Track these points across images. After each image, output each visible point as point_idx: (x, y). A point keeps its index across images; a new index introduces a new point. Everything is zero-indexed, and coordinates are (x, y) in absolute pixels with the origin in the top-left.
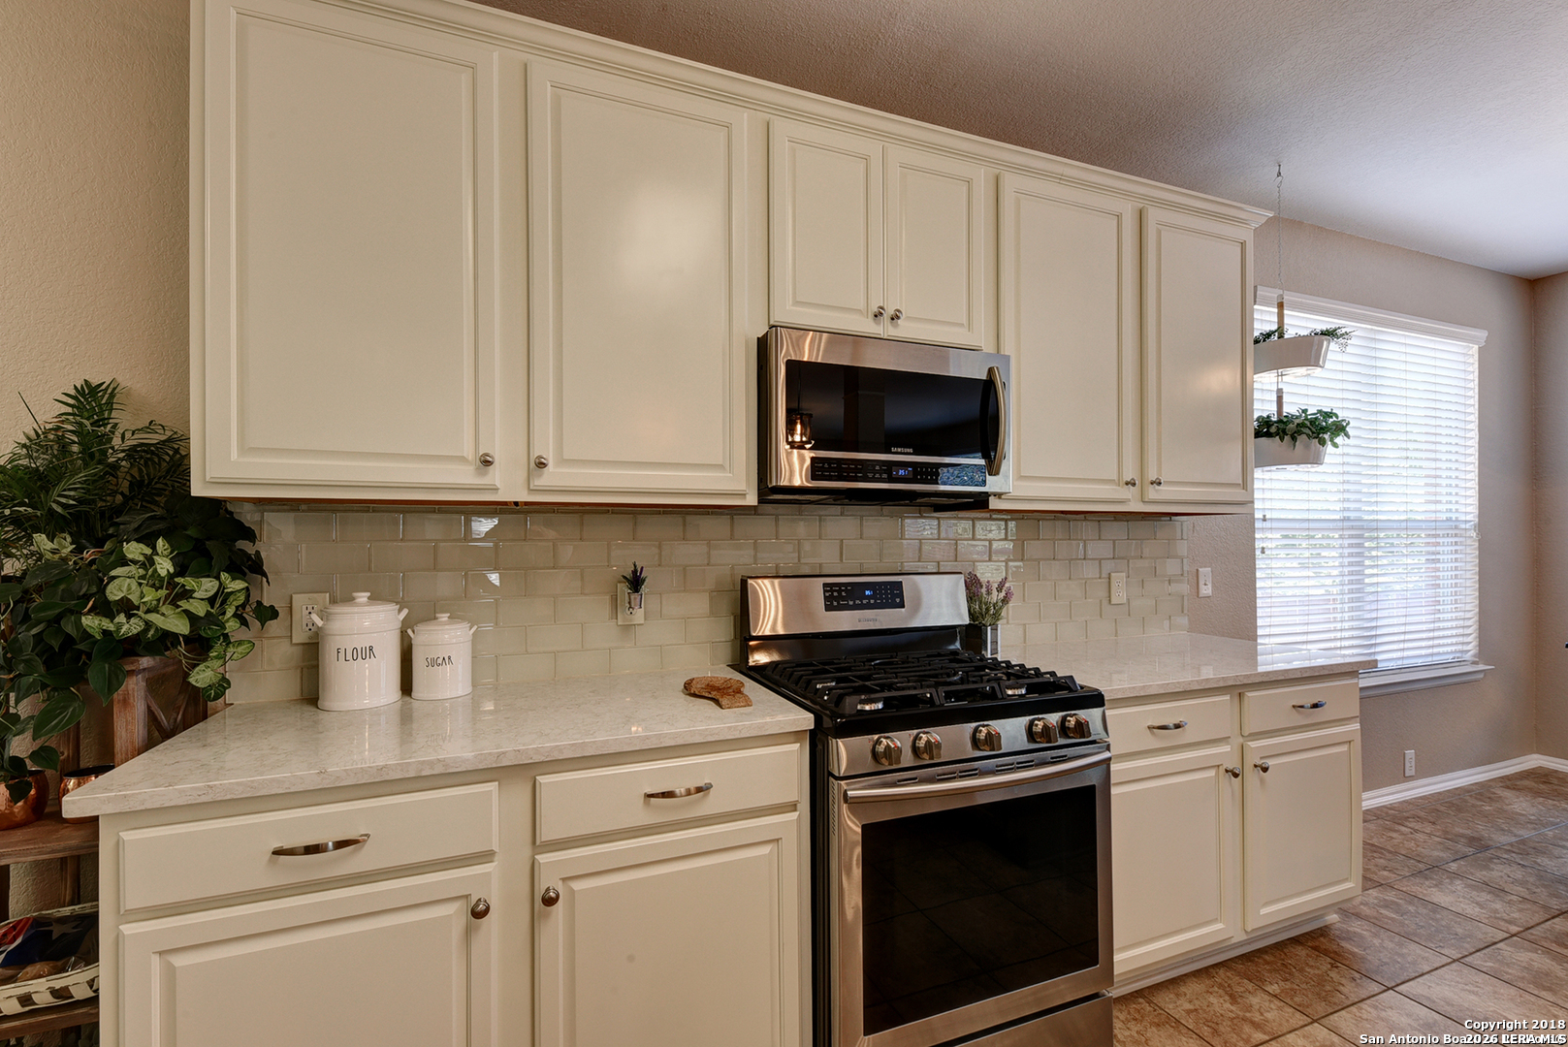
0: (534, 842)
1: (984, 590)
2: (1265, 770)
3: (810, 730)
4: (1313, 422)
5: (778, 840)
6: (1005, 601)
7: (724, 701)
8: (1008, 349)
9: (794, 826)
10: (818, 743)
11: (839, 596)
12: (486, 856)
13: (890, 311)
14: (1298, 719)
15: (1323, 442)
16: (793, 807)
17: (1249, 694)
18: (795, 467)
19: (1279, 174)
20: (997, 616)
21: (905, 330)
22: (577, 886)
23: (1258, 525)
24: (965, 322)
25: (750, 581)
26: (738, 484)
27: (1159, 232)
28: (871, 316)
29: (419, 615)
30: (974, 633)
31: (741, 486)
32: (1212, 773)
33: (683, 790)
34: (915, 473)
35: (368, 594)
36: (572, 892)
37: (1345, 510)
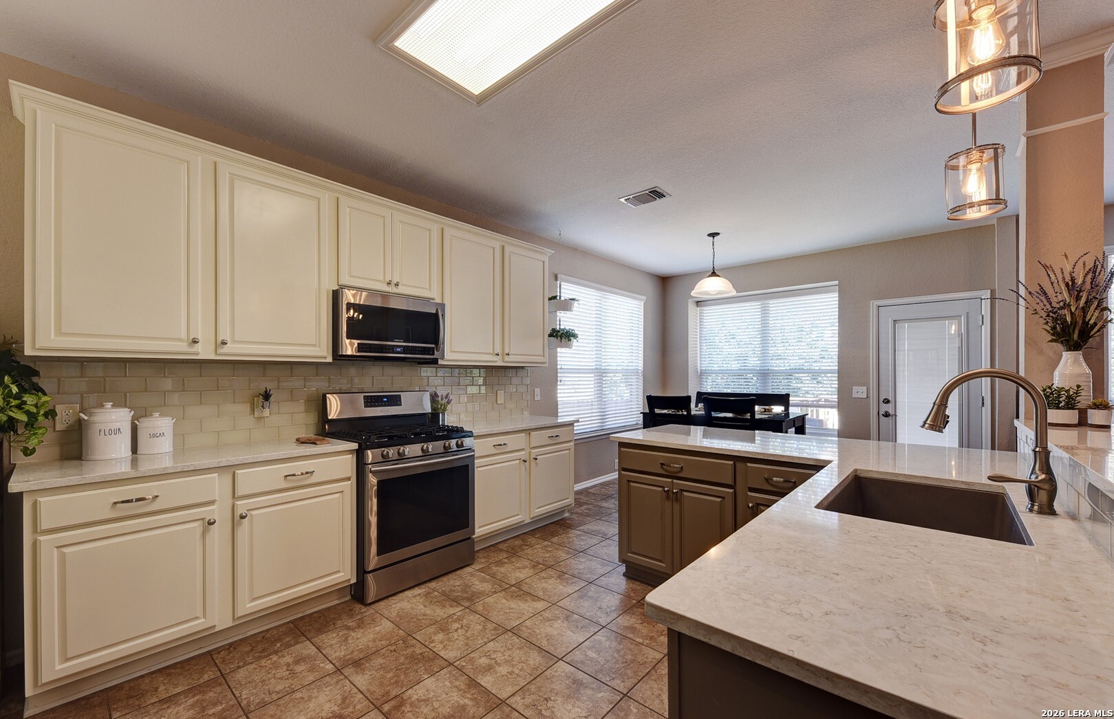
0: (234, 496)
1: (440, 399)
2: (536, 459)
3: (357, 450)
4: (567, 333)
5: (342, 492)
6: (449, 402)
7: (318, 442)
8: (447, 302)
9: (350, 487)
10: (360, 454)
11: (371, 401)
12: (212, 503)
13: (395, 281)
14: (551, 442)
15: (570, 340)
16: (349, 479)
17: (532, 433)
18: (349, 347)
19: (560, 235)
20: (445, 410)
21: (401, 290)
22: (254, 513)
23: (559, 371)
24: (428, 287)
25: (327, 395)
26: (323, 352)
27: (510, 255)
28: (386, 283)
29: (141, 414)
30: (435, 415)
31: (324, 354)
32: (518, 461)
33: (300, 473)
34: (404, 349)
35: (112, 403)
36: (252, 515)
37: (596, 365)
